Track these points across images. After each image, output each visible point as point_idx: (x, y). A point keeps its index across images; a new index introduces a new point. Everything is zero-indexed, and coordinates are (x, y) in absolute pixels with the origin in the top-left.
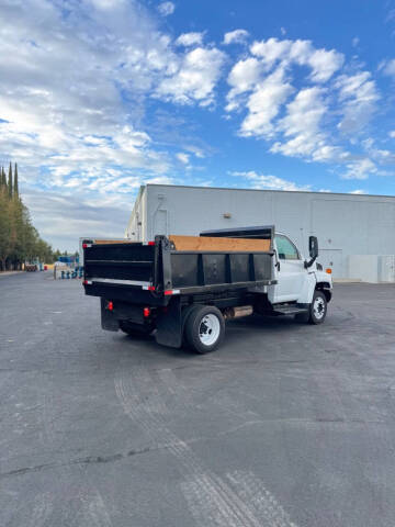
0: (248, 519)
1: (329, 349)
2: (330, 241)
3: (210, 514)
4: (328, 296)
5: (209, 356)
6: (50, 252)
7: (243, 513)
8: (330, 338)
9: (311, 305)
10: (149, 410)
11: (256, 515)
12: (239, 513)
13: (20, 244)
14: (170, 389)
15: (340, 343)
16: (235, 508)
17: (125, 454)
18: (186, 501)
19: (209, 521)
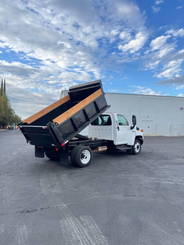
0: (85, 234)
1: (138, 166)
2: (148, 117)
3: (69, 232)
4: (141, 142)
5: (85, 169)
6: (20, 120)
7: (83, 232)
8: (141, 161)
9: (133, 146)
10: (53, 191)
11: (88, 233)
12: (81, 232)
13: (6, 117)
14: (64, 183)
15: (144, 163)
16: (80, 230)
17: (39, 209)
18: (61, 228)
19: (69, 235)
